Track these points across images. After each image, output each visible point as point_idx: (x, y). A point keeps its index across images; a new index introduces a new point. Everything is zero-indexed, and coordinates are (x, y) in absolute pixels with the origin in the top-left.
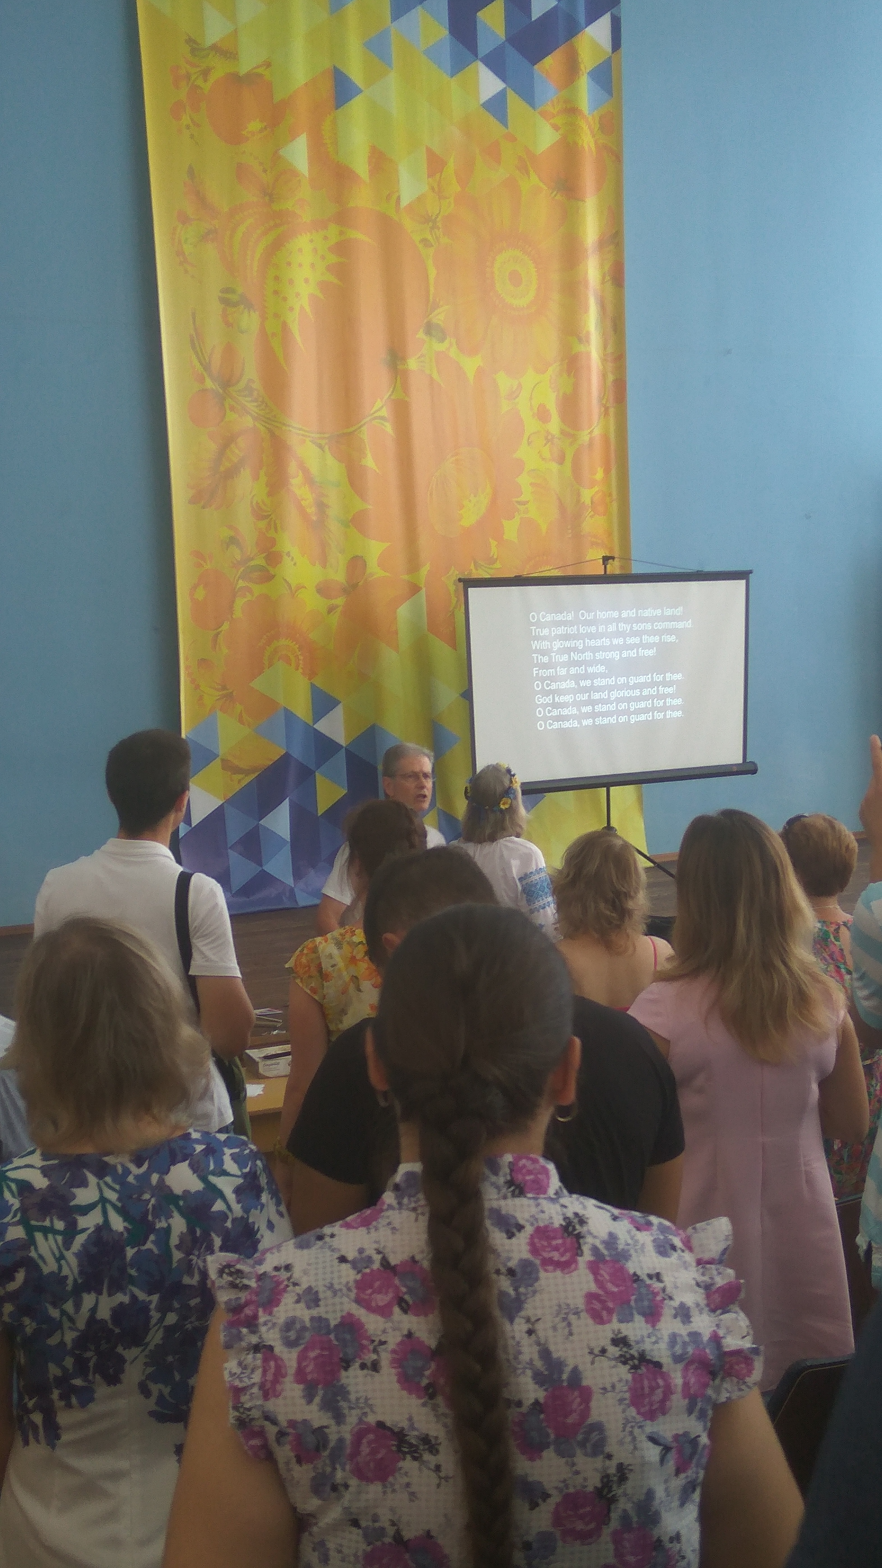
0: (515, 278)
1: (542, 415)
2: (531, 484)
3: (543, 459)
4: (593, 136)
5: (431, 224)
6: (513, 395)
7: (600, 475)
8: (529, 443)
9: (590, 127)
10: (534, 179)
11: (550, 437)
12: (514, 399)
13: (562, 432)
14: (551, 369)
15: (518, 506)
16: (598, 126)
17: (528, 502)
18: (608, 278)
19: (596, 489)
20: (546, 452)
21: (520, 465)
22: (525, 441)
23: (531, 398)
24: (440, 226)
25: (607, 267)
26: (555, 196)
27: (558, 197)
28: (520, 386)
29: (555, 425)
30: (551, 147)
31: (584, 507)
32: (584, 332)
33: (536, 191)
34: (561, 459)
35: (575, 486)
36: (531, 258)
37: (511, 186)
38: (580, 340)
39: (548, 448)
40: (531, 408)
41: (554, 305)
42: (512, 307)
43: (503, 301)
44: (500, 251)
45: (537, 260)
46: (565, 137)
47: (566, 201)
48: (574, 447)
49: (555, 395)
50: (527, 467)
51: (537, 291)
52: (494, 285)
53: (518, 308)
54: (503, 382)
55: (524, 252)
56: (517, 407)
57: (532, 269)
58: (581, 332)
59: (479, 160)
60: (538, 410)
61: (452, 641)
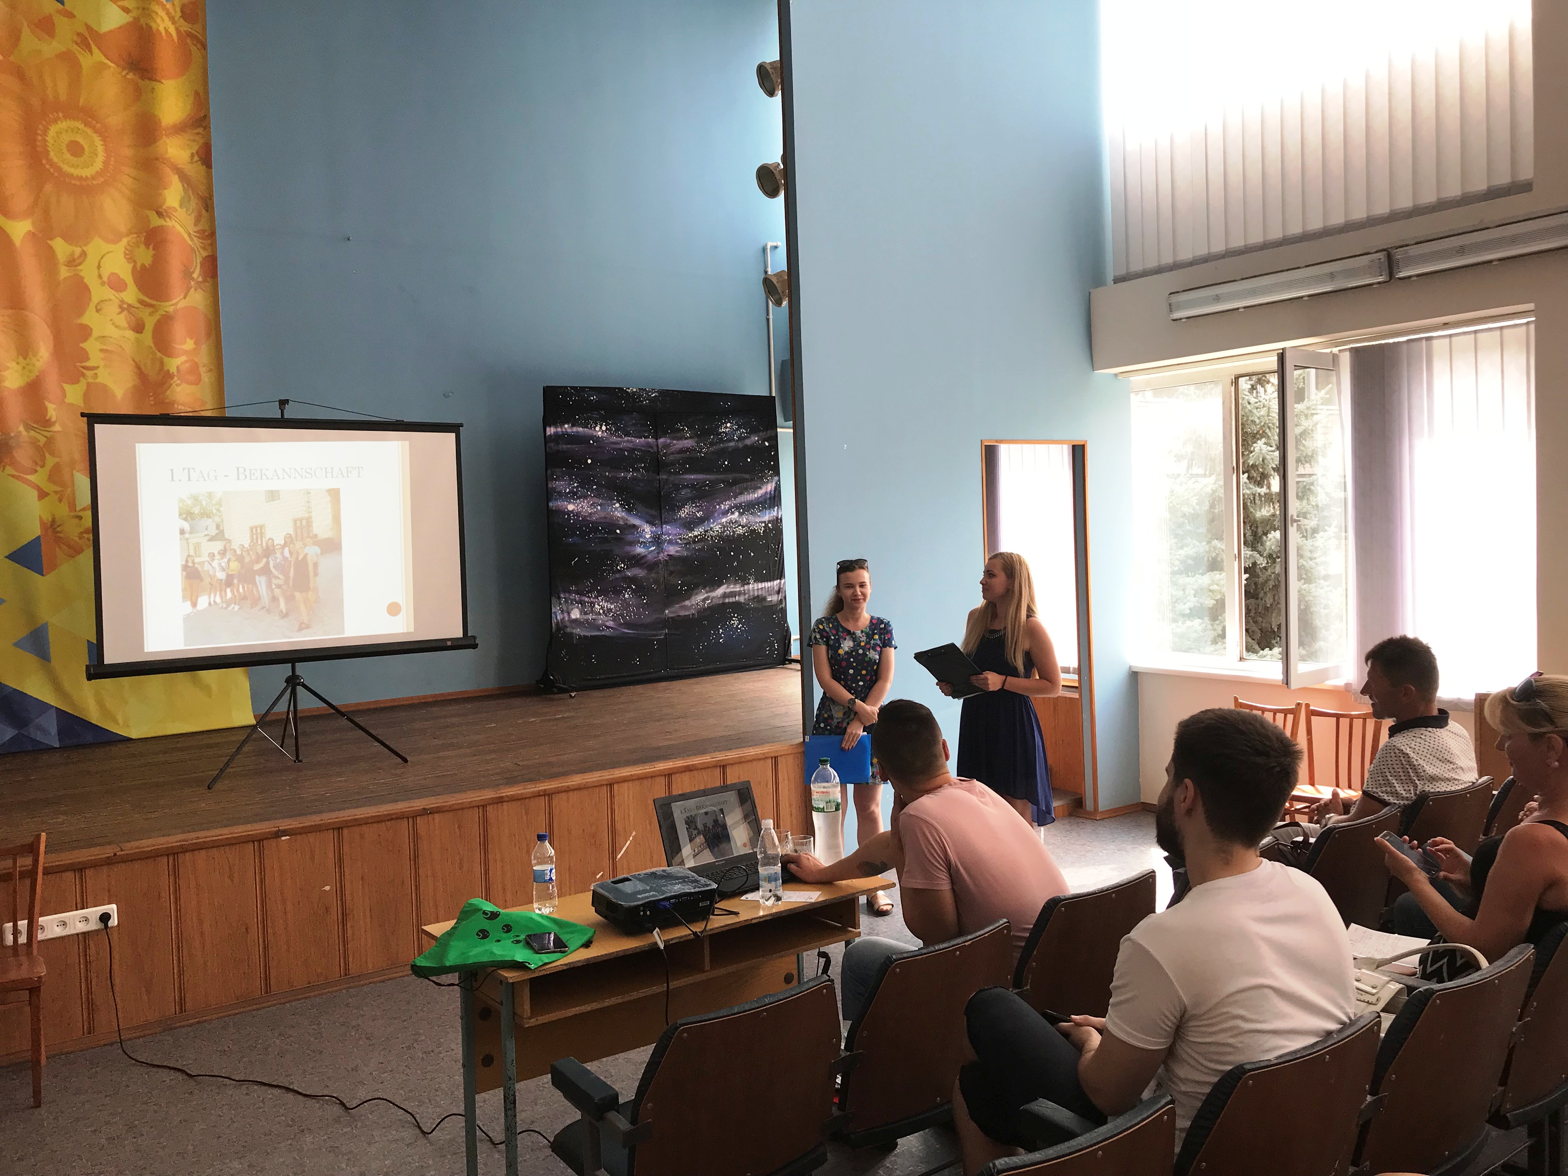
0: (76, 149)
1: (117, 284)
2: (101, 350)
3: (116, 327)
4: (174, 23)
6: (73, 262)
7: (189, 345)
8: (98, 311)
9: (168, 13)
10: (98, 55)
11: (125, 306)
12: (76, 266)
13: (141, 302)
14: (125, 241)
15: (84, 371)
16: (179, 14)
17: (98, 367)
18: (196, 158)
19: (183, 358)
20: (122, 319)
21: (85, 332)
22: (92, 305)
23: (99, 267)
25: (195, 148)
26: (127, 73)
27: (130, 76)
28: (84, 254)
29: (131, 295)
30: (120, 28)
31: (168, 376)
32: (164, 207)
33: (100, 68)
34: (139, 328)
35: (159, 354)
36: (96, 131)
37: (68, 59)
38: (160, 214)
39: (123, 316)
40: (100, 276)
41: (127, 179)
42: (71, 176)
43: (59, 169)
44: (56, 121)
45: (103, 133)
46: (136, 20)
47: (140, 81)
48: (157, 317)
49: (131, 266)
50: (95, 333)
51: (106, 163)
52: (47, 152)
53: (80, 178)
54: (61, 247)
55: (87, 124)
56: (82, 274)
57: (98, 142)
58: (161, 207)
59: (26, 32)
60: (109, 278)
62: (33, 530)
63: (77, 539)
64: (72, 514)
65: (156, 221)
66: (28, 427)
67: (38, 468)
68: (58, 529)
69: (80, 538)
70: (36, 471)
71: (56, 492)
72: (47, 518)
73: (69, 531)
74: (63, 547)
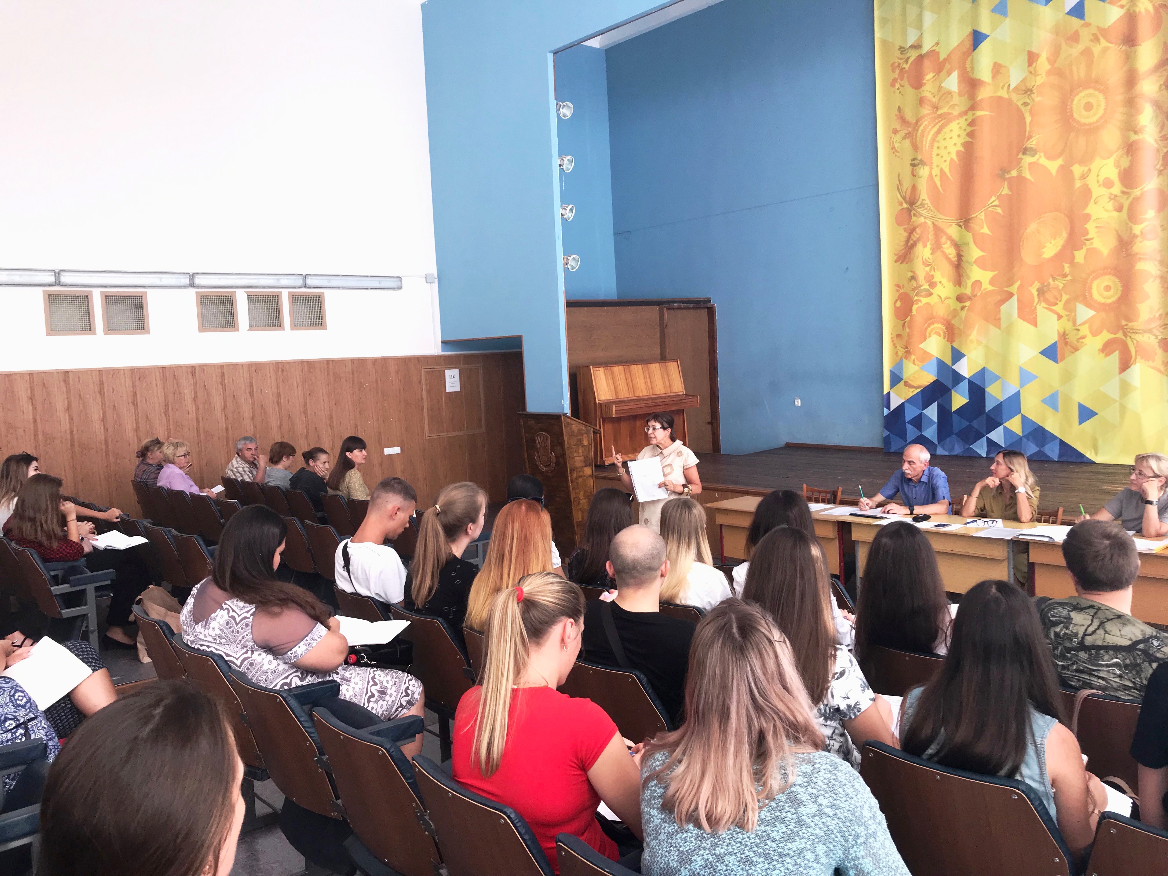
0: (1088, 107)
1: (1107, 184)
2: (1097, 227)
3: (1106, 211)
5: (1029, 93)
6: (1083, 177)
7: (1150, 214)
8: (1095, 203)
10: (1104, 43)
11: (1113, 197)
12: (1085, 178)
13: (1123, 192)
14: (1114, 156)
15: (1086, 242)
17: (1094, 238)
18: (1163, 87)
19: (1146, 224)
20: (1110, 206)
21: (1088, 217)
22: (1092, 200)
23: (1098, 176)
24: (1034, 91)
26: (1122, 47)
27: (1124, 48)
28: (1090, 170)
29: (1117, 189)
30: (1118, 19)
31: (1135, 236)
32: (1138, 127)
33: (1105, 50)
34: (1119, 209)
35: (1130, 224)
36: (1101, 91)
37: (1087, 53)
38: (1136, 132)
39: (1111, 204)
40: (1098, 182)
41: (1119, 115)
42: (1085, 124)
43: (1078, 122)
44: (1078, 94)
45: (1105, 91)
46: (1128, 10)
47: (1128, 49)
48: (1130, 199)
49: (1116, 171)
50: (1093, 218)
51: (1105, 109)
52: (1072, 115)
53: (1092, 124)
54: (1077, 170)
55: (1095, 89)
56: (1088, 182)
57: (1101, 97)
58: (1136, 127)
59: (1064, 47)
60: (1103, 182)
61: (1034, 323)
62: (1053, 338)
63: (1076, 342)
64: (1075, 328)
65: (1134, 137)
66: (1054, 279)
67: (1058, 302)
68: (1066, 336)
69: (1078, 342)
70: (1056, 304)
71: (1067, 315)
72: (1062, 331)
73: (1072, 338)
74: (1069, 347)
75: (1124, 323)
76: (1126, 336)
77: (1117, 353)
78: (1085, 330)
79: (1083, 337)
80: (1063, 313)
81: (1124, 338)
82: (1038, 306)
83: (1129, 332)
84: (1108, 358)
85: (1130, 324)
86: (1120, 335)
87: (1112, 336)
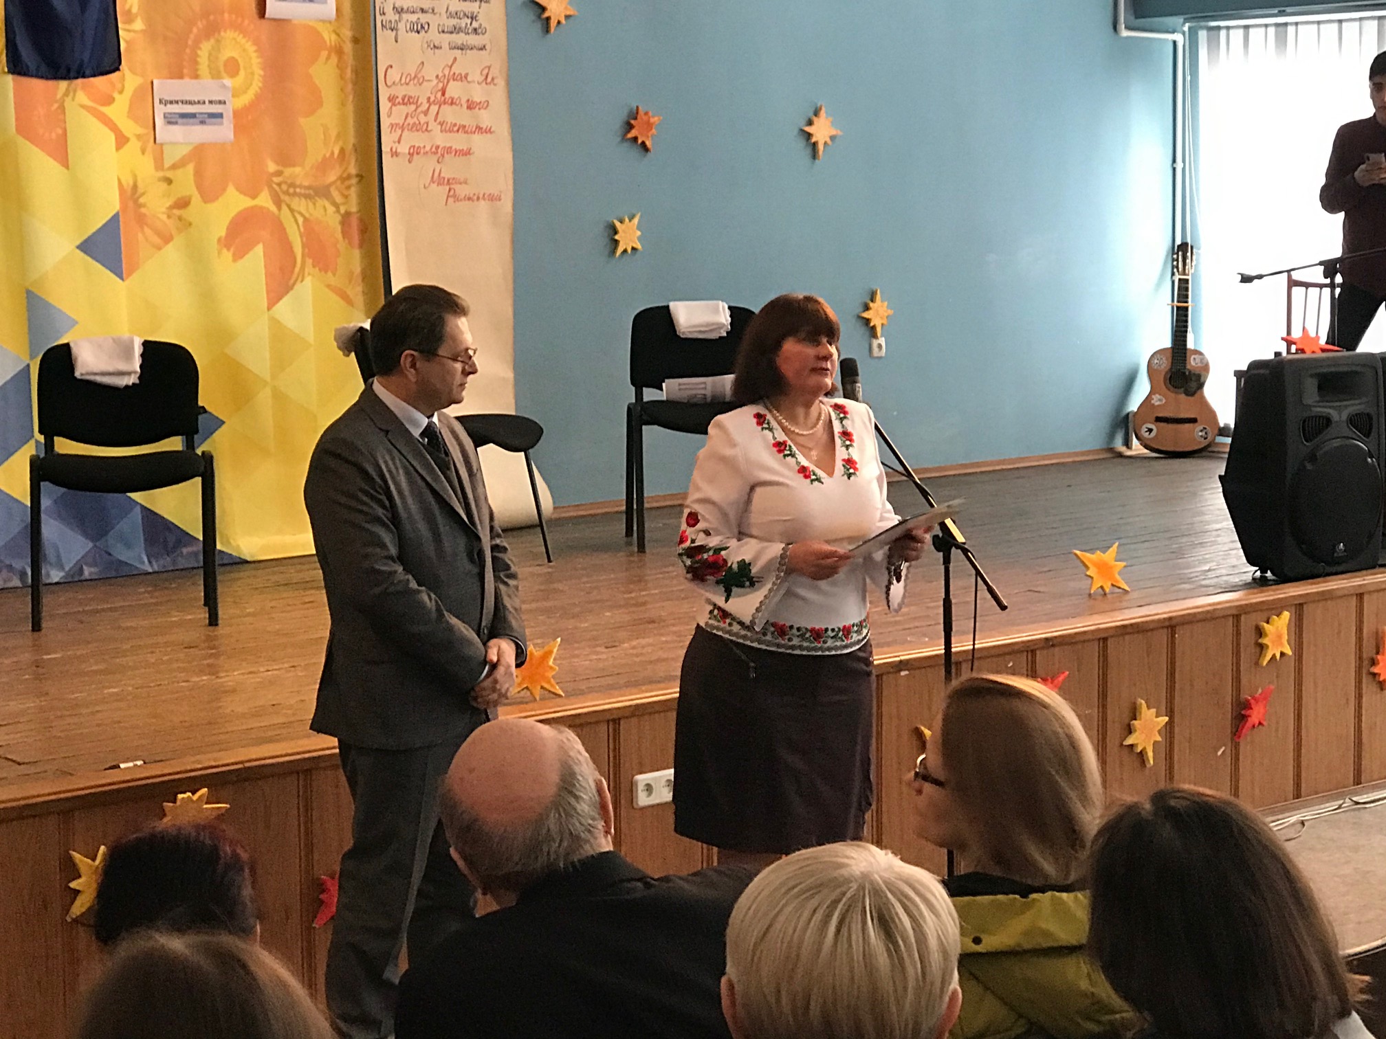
61: (61, 152)
62: (109, 205)
63: (164, 217)
64: (161, 174)
67: (116, 95)
68: (142, 200)
69: (169, 217)
70: (113, 100)
71: (139, 137)
72: (128, 181)
73: (157, 202)
74: (146, 229)
75: (272, 167)
76: (279, 208)
77: (259, 250)
78: (186, 181)
79: (183, 203)
80: (129, 128)
81: (273, 208)
82: (68, 103)
83: (287, 193)
84: (240, 263)
85: (288, 171)
86: (264, 200)
87: (246, 202)
